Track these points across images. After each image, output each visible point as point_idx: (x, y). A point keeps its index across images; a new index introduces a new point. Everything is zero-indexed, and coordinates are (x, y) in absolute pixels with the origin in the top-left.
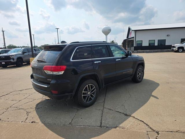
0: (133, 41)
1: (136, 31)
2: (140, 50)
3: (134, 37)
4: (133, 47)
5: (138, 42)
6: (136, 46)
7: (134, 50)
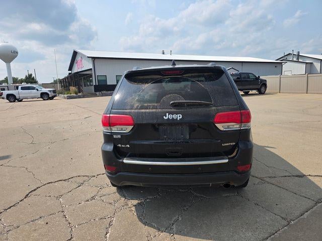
0: (91, 76)
1: (94, 59)
2: (105, 92)
3: (91, 69)
4: (93, 87)
5: (100, 78)
6: (97, 84)
7: (95, 91)
